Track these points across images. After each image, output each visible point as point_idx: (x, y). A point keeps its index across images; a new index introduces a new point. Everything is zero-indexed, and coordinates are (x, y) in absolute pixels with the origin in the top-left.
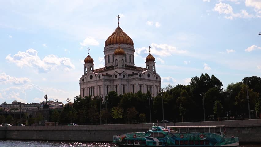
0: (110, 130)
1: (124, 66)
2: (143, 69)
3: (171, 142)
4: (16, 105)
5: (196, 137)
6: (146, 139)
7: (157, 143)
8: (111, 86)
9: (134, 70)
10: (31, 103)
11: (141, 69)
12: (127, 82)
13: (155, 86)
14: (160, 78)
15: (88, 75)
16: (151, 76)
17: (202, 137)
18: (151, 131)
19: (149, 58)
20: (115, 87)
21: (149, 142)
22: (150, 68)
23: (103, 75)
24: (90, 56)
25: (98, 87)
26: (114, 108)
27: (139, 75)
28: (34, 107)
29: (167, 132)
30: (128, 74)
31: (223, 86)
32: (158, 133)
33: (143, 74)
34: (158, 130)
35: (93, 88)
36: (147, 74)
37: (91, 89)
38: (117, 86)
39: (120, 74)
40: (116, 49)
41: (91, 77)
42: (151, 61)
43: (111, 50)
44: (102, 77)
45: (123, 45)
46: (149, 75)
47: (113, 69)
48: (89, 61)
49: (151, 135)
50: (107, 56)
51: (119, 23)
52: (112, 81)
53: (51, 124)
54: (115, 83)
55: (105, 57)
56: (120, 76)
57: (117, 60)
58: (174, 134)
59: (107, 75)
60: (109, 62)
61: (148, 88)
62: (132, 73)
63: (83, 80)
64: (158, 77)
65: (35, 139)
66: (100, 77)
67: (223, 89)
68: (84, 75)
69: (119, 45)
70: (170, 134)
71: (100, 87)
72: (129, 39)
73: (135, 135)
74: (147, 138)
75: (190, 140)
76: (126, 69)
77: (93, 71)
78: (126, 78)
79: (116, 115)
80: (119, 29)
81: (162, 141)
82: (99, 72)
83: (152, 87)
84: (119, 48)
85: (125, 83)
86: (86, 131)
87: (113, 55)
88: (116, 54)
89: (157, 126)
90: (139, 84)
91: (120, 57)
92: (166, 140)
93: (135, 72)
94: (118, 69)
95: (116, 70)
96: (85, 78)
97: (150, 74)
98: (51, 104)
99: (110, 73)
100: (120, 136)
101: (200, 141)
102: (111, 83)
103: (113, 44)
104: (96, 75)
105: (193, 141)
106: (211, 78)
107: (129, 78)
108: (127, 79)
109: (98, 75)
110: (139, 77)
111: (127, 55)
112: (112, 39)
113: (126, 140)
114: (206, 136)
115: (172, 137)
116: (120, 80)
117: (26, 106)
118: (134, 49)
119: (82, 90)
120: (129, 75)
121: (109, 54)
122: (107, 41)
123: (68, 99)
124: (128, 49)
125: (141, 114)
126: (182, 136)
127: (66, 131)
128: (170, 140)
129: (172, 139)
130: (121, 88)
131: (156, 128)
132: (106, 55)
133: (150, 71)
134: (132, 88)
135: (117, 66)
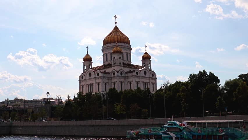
0: (114, 126)
1: (122, 63)
2: (139, 67)
3: (188, 137)
4: (18, 101)
5: (214, 132)
6: (161, 134)
7: (173, 138)
8: (109, 83)
9: (132, 68)
10: (32, 100)
11: (138, 67)
12: (124, 79)
13: (151, 83)
14: (156, 75)
15: (86, 73)
16: (147, 74)
17: (221, 132)
18: (166, 126)
19: (145, 56)
20: (113, 84)
21: (165, 137)
22: (146, 66)
23: (101, 73)
24: (89, 54)
25: (97, 84)
26: (117, 104)
27: (136, 72)
28: (35, 103)
29: (184, 126)
30: (125, 72)
31: (220, 82)
32: (174, 128)
33: (140, 72)
34: (173, 125)
35: (92, 85)
36: (144, 71)
37: (90, 86)
38: (114, 83)
39: (118, 72)
40: (114, 48)
41: (90, 75)
42: (147, 59)
43: (109, 48)
44: (100, 75)
45: (120, 44)
46: (145, 73)
47: (111, 67)
48: (88, 60)
49: (166, 130)
50: (105, 55)
51: (116, 23)
52: (110, 78)
53: (54, 120)
54: (113, 80)
55: (103, 56)
56: (118, 74)
57: (114, 58)
58: (191, 129)
59: (105, 72)
60: (107, 60)
61: (145, 85)
62: (129, 71)
63: (82, 78)
64: (154, 74)
65: (39, 134)
66: (98, 74)
67: (220, 85)
68: (83, 72)
69: (117, 44)
70: (187, 129)
71: (98, 84)
72: (126, 38)
73: (150, 130)
74: (163, 133)
75: (208, 135)
76: (124, 67)
77: (92, 69)
78: (123, 75)
79: (119, 110)
80: (116, 28)
81: (179, 136)
82: (98, 70)
83: (149, 84)
84: (117, 47)
85: (122, 80)
86: (90, 126)
87: (111, 54)
88: (114, 52)
89: (173, 121)
90: (136, 81)
91: (118, 55)
92: (182, 135)
93: (132, 70)
94: (116, 67)
95: (114, 68)
96: (84, 75)
97: (147, 71)
98: (51, 101)
99: (108, 70)
100: (133, 131)
101: (218, 135)
102: (109, 80)
103: (110, 43)
104: (94, 72)
105: (211, 136)
106: (208, 75)
107: (127, 75)
108: (125, 76)
109: (96, 73)
110: (136, 74)
111: (124, 53)
112: (110, 39)
113: (140, 135)
114: (225, 131)
115: (189, 132)
116: (118, 77)
117: (28, 103)
118: (131, 48)
119: (81, 87)
120: (127, 73)
121: (107, 52)
122: (105, 40)
123: (68, 95)
124: (125, 48)
125: (143, 110)
126: (200, 131)
127: (70, 126)
128: (187, 135)
129: (189, 134)
130: (119, 85)
131: (172, 122)
132: (104, 53)
133: (146, 68)
134: (130, 85)
135: (114, 64)
